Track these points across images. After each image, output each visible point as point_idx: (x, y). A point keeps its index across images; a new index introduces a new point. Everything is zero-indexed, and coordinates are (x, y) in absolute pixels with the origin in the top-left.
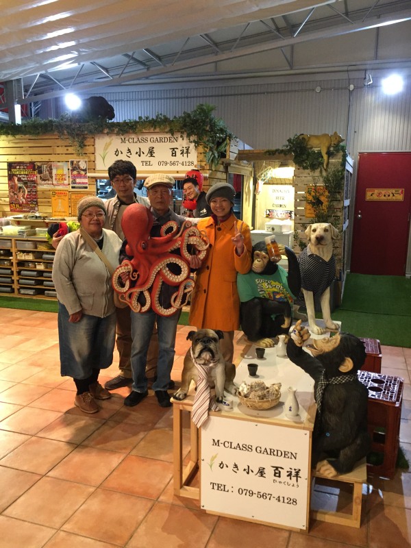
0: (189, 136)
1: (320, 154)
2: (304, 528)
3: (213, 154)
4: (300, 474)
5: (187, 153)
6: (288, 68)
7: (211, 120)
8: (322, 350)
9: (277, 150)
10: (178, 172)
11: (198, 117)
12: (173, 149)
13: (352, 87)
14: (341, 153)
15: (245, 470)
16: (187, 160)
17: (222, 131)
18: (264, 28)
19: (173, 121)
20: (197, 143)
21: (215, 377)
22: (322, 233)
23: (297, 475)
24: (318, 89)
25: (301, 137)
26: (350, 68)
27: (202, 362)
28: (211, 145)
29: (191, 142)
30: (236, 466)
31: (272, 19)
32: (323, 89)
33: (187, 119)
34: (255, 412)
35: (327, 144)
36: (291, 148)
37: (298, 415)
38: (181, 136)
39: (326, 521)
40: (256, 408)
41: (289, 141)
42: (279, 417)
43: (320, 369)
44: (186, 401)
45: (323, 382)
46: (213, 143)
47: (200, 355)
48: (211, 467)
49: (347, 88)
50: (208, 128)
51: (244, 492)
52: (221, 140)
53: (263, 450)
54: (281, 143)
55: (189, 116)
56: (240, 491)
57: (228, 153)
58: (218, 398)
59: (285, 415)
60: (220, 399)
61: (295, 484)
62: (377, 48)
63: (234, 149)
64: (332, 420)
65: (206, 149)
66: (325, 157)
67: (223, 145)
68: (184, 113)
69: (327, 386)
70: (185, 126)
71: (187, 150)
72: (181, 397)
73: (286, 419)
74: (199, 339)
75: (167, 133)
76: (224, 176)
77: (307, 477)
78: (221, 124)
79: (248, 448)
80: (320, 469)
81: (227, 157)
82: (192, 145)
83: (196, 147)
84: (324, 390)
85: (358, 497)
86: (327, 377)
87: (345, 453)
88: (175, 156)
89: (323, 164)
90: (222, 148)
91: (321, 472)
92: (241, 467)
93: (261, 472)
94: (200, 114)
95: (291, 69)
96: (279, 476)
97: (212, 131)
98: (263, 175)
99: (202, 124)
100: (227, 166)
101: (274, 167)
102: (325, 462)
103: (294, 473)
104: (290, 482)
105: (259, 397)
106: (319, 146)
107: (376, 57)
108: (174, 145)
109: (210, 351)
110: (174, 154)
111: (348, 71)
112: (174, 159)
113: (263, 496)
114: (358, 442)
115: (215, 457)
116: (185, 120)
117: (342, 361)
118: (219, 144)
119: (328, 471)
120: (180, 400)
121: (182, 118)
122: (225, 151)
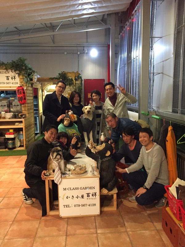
0: (15, 71)
1: (72, 80)
2: (99, 214)
3: (27, 79)
4: (96, 194)
5: (15, 78)
6: (53, 43)
7: (25, 64)
8: (99, 150)
9: (54, 78)
10: (10, 87)
11: (19, 63)
12: (7, 77)
13: (79, 53)
14: (80, 79)
15: (76, 197)
16: (15, 82)
17: (30, 69)
18: (41, 26)
19: (6, 64)
20: (19, 75)
21: (61, 165)
22: (89, 110)
23: (95, 195)
24: (66, 53)
25: (64, 73)
26: (78, 45)
27: (56, 160)
28: (26, 75)
29: (16, 74)
30: (73, 197)
31: (45, 23)
32: (67, 53)
33: (14, 64)
34: (79, 175)
35: (74, 76)
36: (60, 77)
37: (93, 174)
38: (12, 71)
39: (105, 210)
40: (79, 174)
41: (59, 74)
42: (87, 175)
43: (98, 157)
44: (51, 176)
45: (100, 161)
46: (27, 74)
47: (56, 157)
48: (63, 199)
49: (77, 53)
50: (24, 68)
51: (76, 206)
52: (30, 73)
53: (83, 188)
54: (56, 75)
55: (14, 62)
56: (75, 206)
57: (33, 79)
58: (63, 173)
59: (89, 174)
60: (64, 173)
61: (95, 198)
62: (87, 39)
63: (36, 77)
64: (104, 173)
65: (24, 77)
66: (74, 81)
67: (31, 75)
68: (12, 61)
69: (102, 162)
70: (13, 67)
71: (14, 77)
72: (48, 175)
73: (90, 175)
74: (54, 151)
75: (4, 69)
76: (31, 89)
77: (99, 194)
78: (30, 66)
79: (77, 189)
80: (102, 191)
81: (33, 80)
82: (17, 75)
83: (19, 76)
84: (101, 164)
85: (115, 199)
86: (101, 159)
87: (110, 184)
88: (9, 80)
89: (73, 84)
90: (31, 77)
91: (103, 192)
92: (75, 197)
93: (83, 197)
94: (20, 61)
95: (54, 44)
96: (89, 197)
97: (26, 69)
98: (46, 88)
99: (21, 66)
100: (32, 85)
101: (50, 85)
102: (104, 188)
103: (94, 194)
104: (93, 198)
105: (79, 169)
106: (71, 77)
107: (87, 42)
108: (8, 75)
109: (60, 155)
110: (8, 79)
111: (77, 46)
112: (8, 81)
113: (83, 205)
114: (114, 179)
115: (65, 195)
116: (13, 64)
117: (106, 152)
118: (29, 75)
119: (105, 191)
120: (48, 176)
121: (11, 63)
122: (32, 78)
